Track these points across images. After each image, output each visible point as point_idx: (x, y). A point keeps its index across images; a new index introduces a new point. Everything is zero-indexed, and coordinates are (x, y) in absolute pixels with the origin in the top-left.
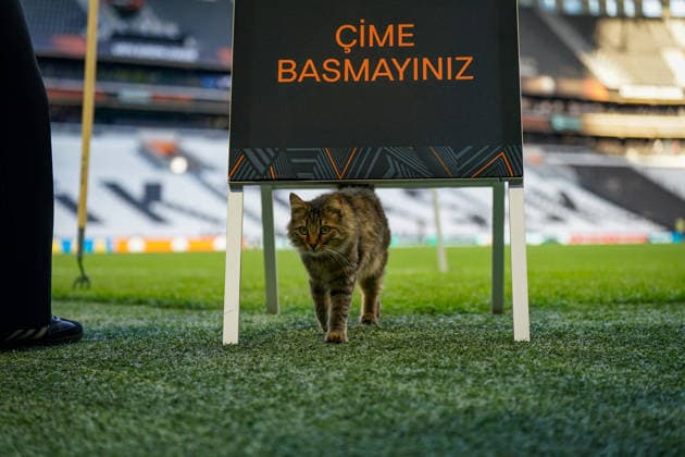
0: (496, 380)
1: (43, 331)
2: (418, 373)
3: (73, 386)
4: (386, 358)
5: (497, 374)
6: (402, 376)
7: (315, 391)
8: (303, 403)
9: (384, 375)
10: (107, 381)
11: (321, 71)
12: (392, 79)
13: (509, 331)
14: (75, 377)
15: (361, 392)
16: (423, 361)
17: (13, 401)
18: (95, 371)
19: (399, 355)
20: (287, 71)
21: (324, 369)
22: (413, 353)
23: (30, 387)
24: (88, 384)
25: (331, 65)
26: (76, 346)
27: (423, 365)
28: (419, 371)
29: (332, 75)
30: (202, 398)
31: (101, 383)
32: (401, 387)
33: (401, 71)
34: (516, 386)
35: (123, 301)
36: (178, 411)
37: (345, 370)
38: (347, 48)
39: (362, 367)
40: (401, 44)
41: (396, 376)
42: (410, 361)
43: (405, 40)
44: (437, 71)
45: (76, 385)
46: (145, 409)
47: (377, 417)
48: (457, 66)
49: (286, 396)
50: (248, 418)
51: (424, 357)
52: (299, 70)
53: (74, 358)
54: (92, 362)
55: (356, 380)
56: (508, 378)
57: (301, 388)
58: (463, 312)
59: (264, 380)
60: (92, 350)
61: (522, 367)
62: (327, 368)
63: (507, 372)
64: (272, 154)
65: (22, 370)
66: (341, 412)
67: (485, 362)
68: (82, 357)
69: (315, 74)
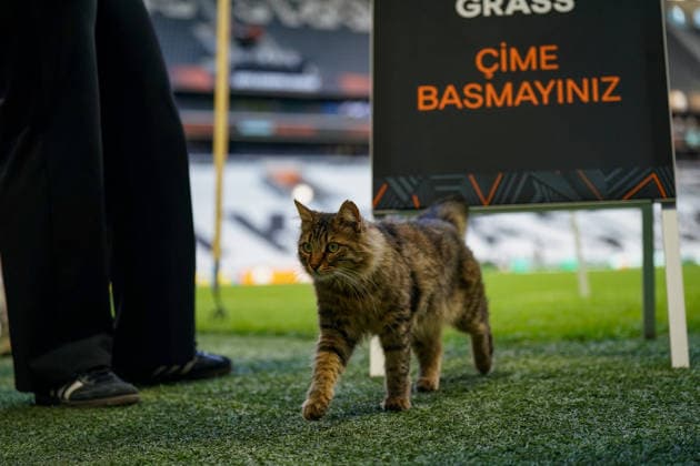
0: (660, 409)
1: (189, 366)
2: (577, 403)
3: (226, 420)
4: (541, 387)
5: (661, 403)
6: (561, 406)
7: (473, 423)
8: (462, 436)
9: (543, 406)
10: (260, 415)
11: (462, 97)
12: (535, 102)
13: (666, 357)
14: (227, 412)
15: (520, 423)
16: (581, 389)
17: (169, 437)
18: (245, 406)
19: (554, 384)
20: (428, 99)
21: (478, 399)
22: (569, 381)
23: (182, 423)
24: (240, 418)
25: (473, 91)
26: (223, 380)
27: (580, 395)
28: (578, 400)
29: (473, 101)
30: (358, 432)
31: (253, 417)
32: (562, 417)
33: (545, 93)
34: (683, 414)
35: (262, 333)
36: (335, 445)
37: (500, 401)
38: (489, 73)
39: (518, 397)
40: (544, 66)
41: (554, 406)
42: (567, 391)
43: (548, 62)
44: (583, 92)
45: (229, 419)
46: (302, 443)
47: (541, 449)
48: (603, 87)
49: (443, 429)
50: (408, 452)
51: (581, 386)
52: (440, 97)
53: (223, 393)
54: (241, 397)
55: (514, 411)
56: (673, 407)
57: (457, 420)
58: (613, 338)
59: (419, 412)
60: (240, 384)
61: (685, 394)
62: (482, 399)
63: (670, 400)
64: (415, 182)
65: (172, 405)
66: (503, 444)
67: (645, 390)
68: (231, 391)
69: (456, 100)
